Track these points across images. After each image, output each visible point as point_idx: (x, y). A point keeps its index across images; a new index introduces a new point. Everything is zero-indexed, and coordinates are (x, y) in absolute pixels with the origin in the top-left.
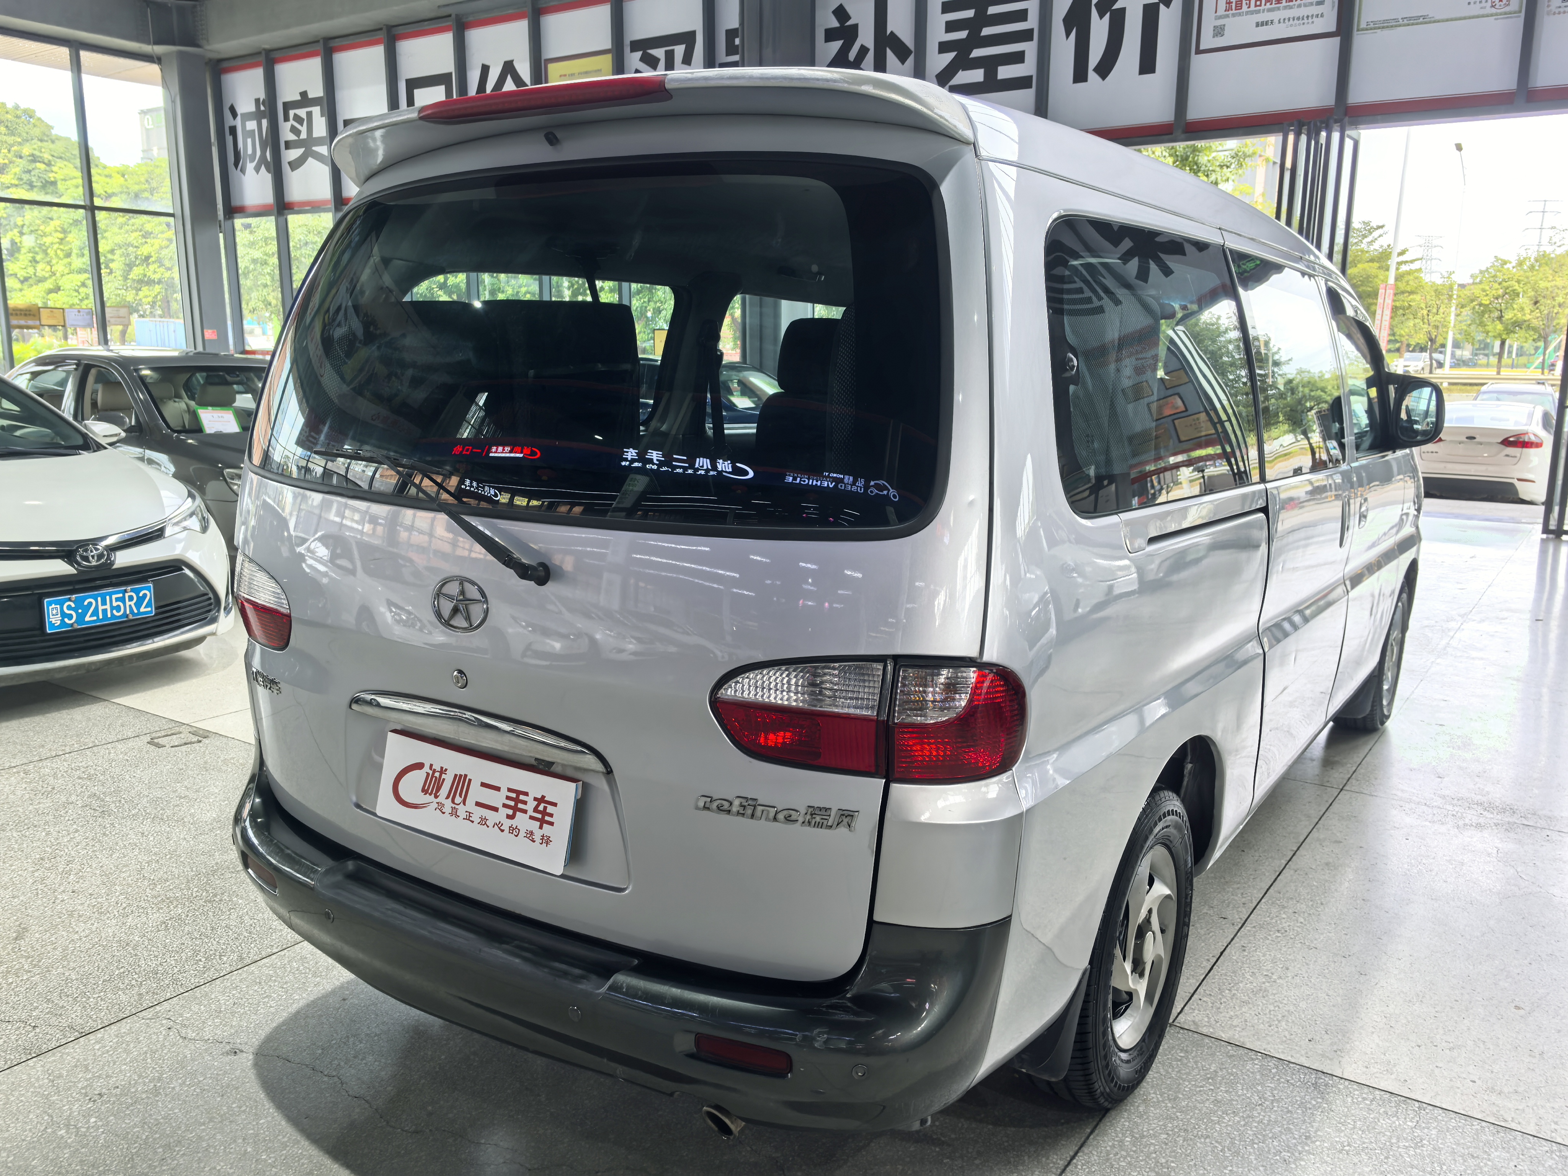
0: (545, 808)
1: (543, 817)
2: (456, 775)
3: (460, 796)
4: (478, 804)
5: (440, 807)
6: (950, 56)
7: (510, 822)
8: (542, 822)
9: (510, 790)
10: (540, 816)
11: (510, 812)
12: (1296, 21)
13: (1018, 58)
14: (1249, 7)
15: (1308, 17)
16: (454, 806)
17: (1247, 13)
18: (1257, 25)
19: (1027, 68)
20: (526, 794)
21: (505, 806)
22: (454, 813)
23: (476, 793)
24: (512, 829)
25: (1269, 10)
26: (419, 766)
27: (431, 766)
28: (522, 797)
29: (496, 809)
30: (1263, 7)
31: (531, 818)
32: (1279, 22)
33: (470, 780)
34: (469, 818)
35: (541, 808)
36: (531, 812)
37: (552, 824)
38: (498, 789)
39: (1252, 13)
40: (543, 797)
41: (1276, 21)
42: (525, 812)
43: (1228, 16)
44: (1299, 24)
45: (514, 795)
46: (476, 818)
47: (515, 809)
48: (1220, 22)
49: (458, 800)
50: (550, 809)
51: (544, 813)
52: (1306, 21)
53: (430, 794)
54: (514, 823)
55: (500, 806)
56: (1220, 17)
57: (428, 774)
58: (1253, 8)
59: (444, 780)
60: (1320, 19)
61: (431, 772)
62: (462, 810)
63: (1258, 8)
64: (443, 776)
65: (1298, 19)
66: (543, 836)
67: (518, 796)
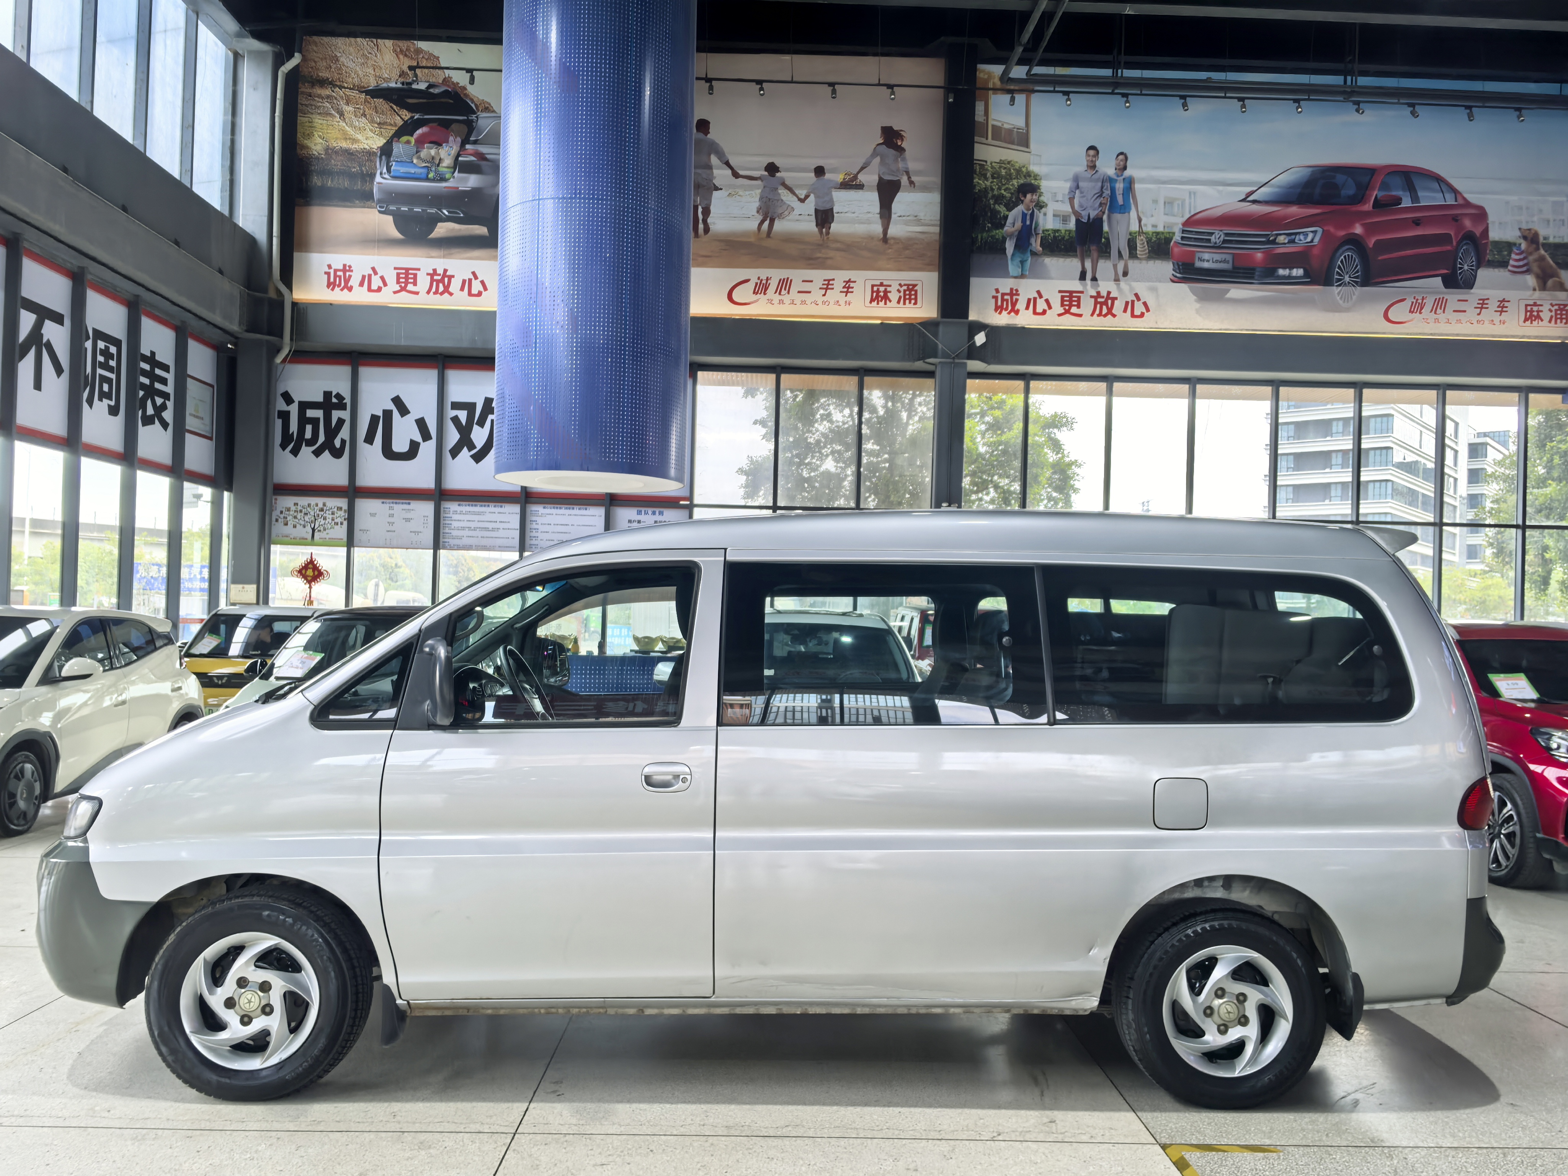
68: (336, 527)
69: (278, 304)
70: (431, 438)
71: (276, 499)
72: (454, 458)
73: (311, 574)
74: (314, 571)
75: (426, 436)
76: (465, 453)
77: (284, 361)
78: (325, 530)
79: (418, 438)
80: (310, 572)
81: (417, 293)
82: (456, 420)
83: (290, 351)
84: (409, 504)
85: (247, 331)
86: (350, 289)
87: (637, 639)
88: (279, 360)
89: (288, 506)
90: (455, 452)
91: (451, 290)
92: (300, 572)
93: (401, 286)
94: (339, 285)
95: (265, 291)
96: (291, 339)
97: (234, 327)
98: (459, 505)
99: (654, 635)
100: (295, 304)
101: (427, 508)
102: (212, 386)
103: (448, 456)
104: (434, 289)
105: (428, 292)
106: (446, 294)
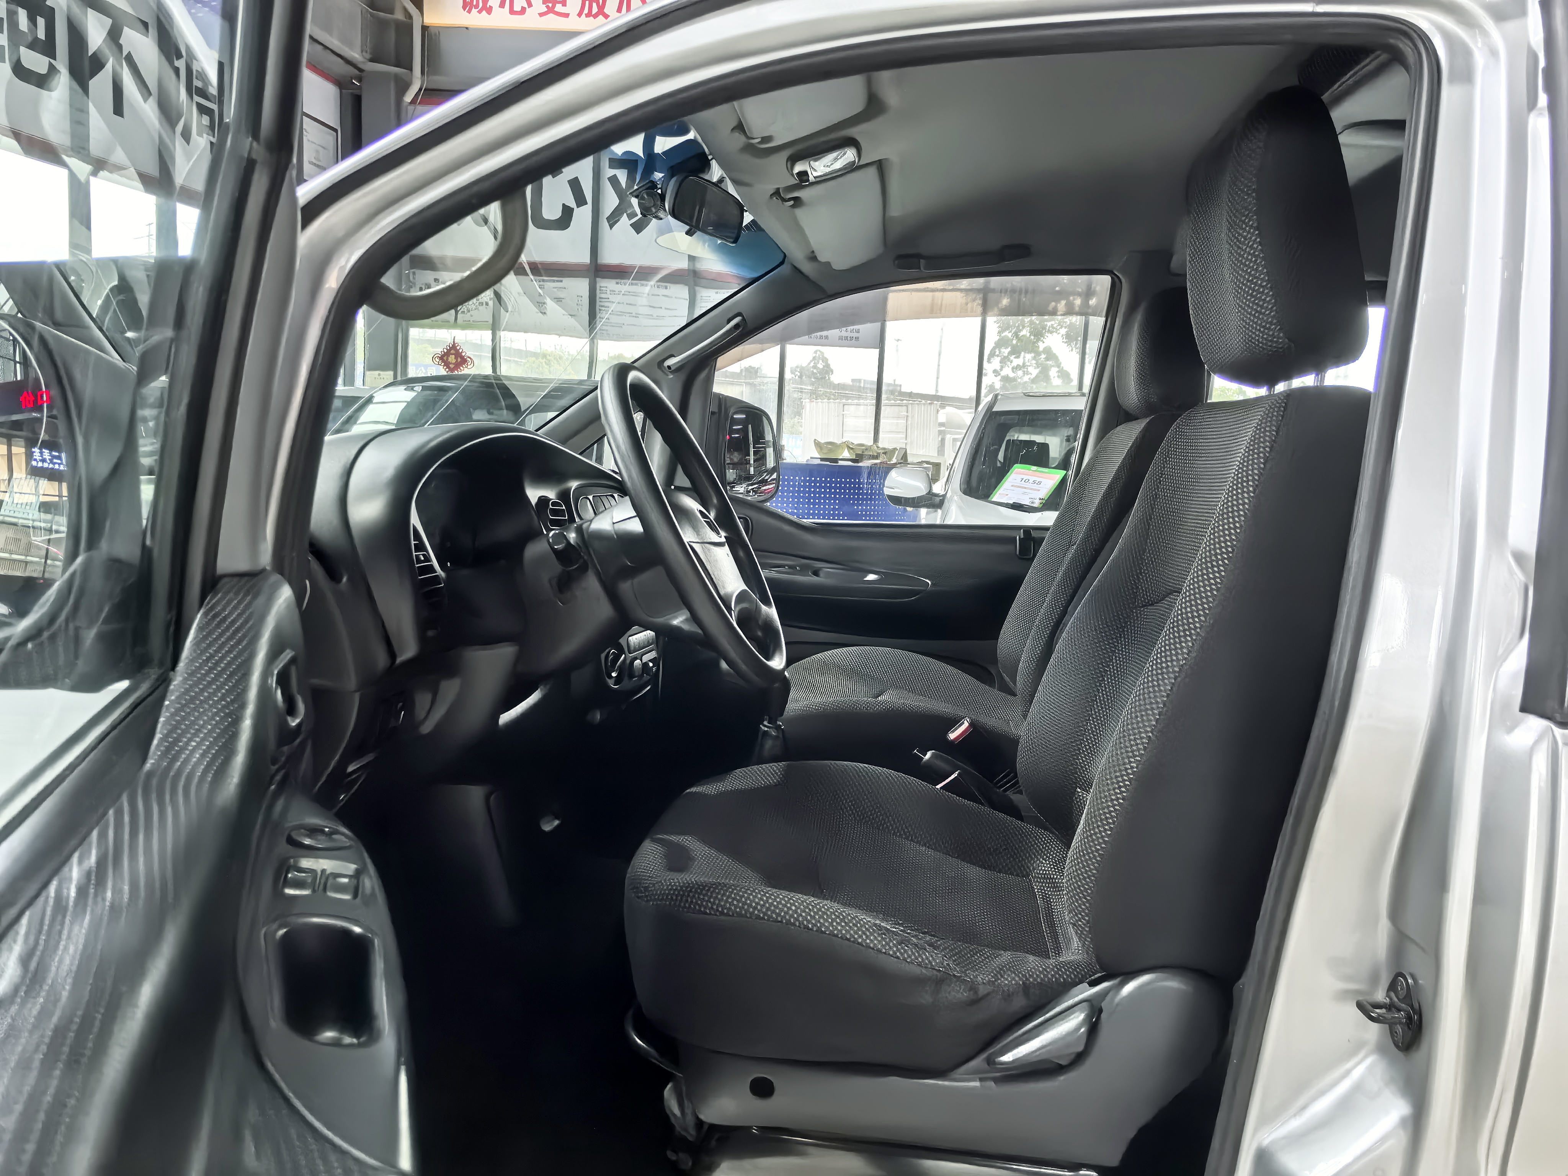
68: (481, 308)
69: (405, 29)
70: (586, 203)
71: (414, 273)
72: (611, 226)
73: (454, 361)
74: (456, 358)
75: (580, 200)
76: (625, 222)
77: (413, 102)
78: (469, 311)
79: (572, 203)
80: (452, 359)
81: (566, 15)
82: (614, 180)
83: (420, 89)
84: (561, 281)
85: (372, 60)
86: (489, 10)
87: (818, 444)
88: (408, 98)
89: (426, 282)
90: (613, 219)
91: (606, 10)
92: (441, 358)
93: (547, 7)
94: (477, 7)
95: (391, 12)
96: (423, 73)
97: (355, 55)
98: (617, 283)
99: (838, 441)
100: (425, 28)
101: (580, 286)
102: (335, 130)
103: (604, 224)
104: (586, 11)
105: (580, 15)
106: (601, 17)
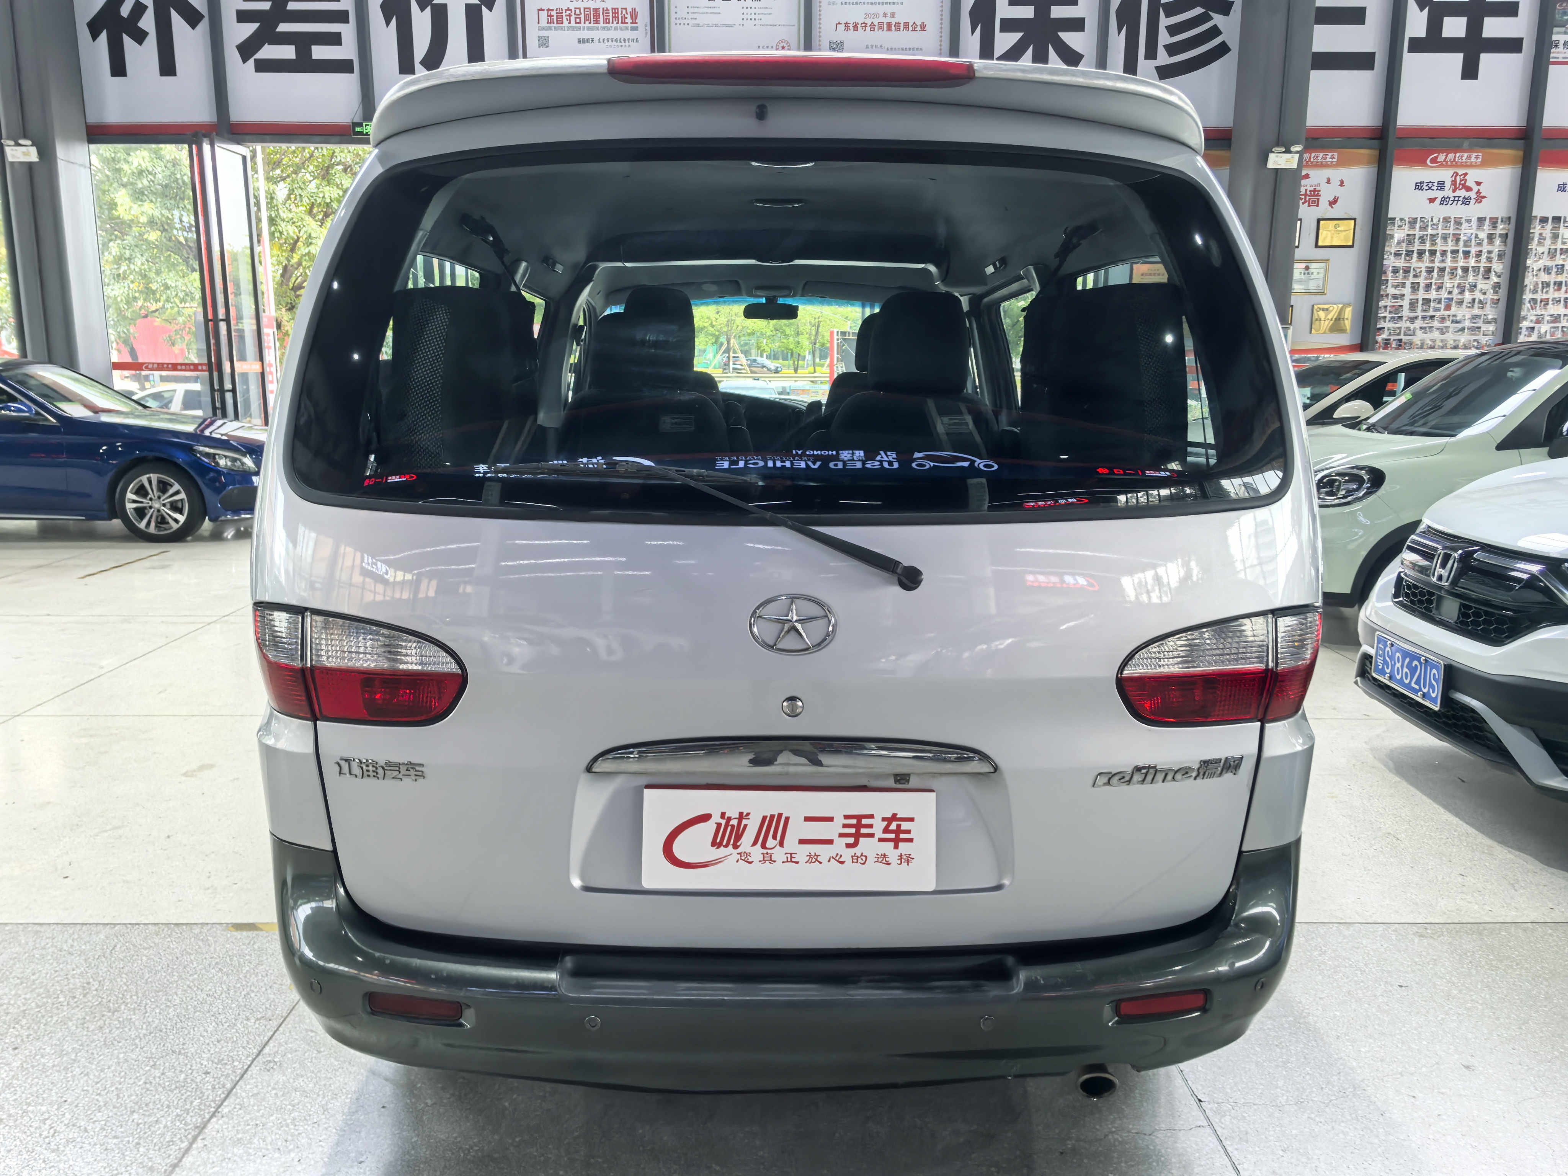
0: (899, 826)
1: (897, 836)
2: (764, 818)
3: (774, 838)
4: (802, 842)
5: (745, 858)
6: (250, 28)
7: (852, 851)
8: (896, 842)
9: (846, 817)
10: (893, 836)
11: (851, 840)
12: (614, 43)
13: (335, 39)
14: (570, 23)
15: (624, 40)
16: (765, 851)
17: (568, 28)
18: (579, 41)
19: (347, 51)
20: (871, 816)
21: (841, 835)
22: (768, 859)
23: (797, 830)
24: (855, 859)
25: (589, 29)
26: (706, 818)
27: (723, 815)
28: (865, 821)
29: (830, 842)
30: (582, 25)
31: (881, 840)
32: (599, 42)
33: (787, 819)
34: (791, 859)
35: (893, 826)
36: (879, 834)
37: (911, 840)
38: (831, 819)
39: (573, 29)
40: (894, 815)
41: (596, 40)
42: (872, 835)
43: (550, 28)
44: (618, 46)
45: (854, 821)
46: (801, 857)
47: (857, 836)
48: (544, 33)
49: (771, 842)
50: (905, 826)
51: (898, 831)
52: (623, 43)
53: (726, 846)
54: (857, 850)
55: (835, 837)
56: (543, 29)
57: (719, 825)
58: (573, 24)
59: (746, 826)
60: (635, 44)
61: (723, 822)
62: (779, 854)
63: (578, 25)
64: (744, 822)
65: (616, 40)
66: (901, 856)
67: (859, 821)
